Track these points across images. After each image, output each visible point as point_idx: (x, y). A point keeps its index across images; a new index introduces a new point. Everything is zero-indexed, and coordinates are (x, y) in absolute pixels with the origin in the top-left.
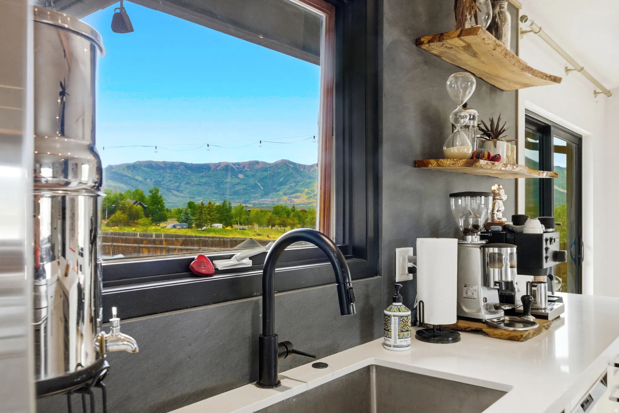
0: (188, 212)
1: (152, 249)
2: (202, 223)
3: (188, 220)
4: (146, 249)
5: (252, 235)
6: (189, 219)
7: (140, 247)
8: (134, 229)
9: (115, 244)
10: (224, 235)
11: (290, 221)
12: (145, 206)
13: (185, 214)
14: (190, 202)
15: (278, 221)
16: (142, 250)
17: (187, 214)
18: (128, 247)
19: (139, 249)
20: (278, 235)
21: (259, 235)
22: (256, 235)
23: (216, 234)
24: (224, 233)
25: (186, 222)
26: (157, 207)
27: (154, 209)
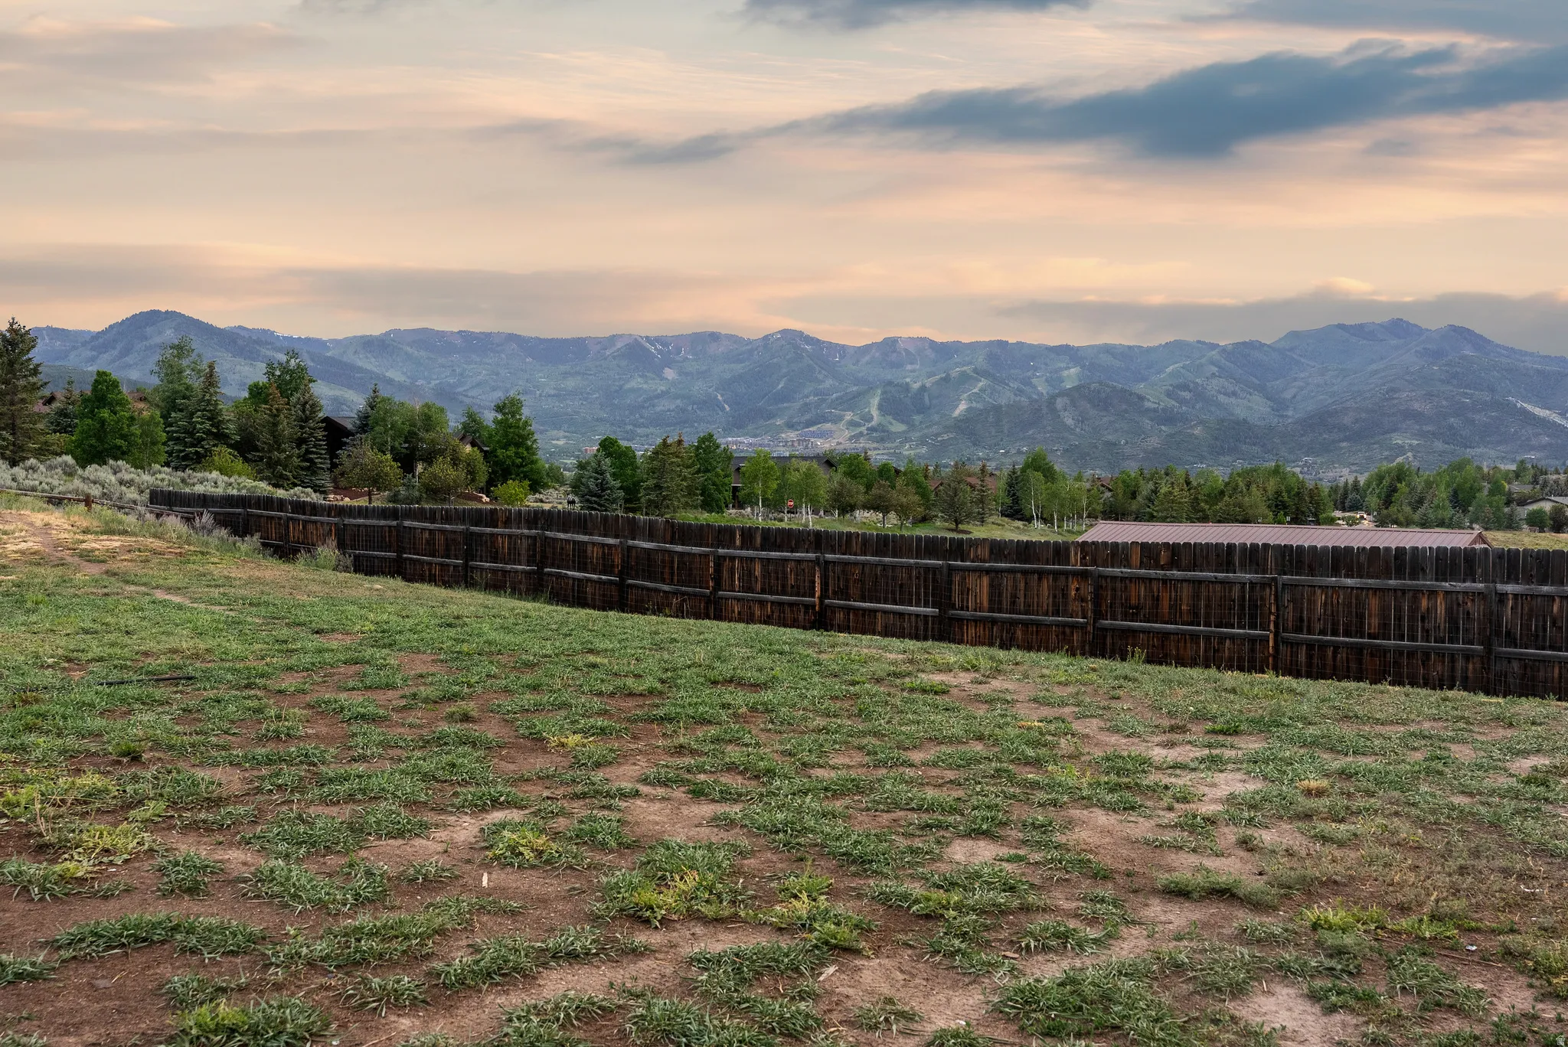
1: (1011, 576)
2: (665, 498)
3: (603, 490)
4: (980, 577)
6: (607, 489)
7: (951, 569)
12: (485, 449)
13: (597, 473)
14: (606, 440)
15: (862, 498)
16: (964, 578)
17: (602, 473)
18: (894, 567)
19: (950, 575)
25: (599, 496)
26: (516, 454)
27: (509, 457)
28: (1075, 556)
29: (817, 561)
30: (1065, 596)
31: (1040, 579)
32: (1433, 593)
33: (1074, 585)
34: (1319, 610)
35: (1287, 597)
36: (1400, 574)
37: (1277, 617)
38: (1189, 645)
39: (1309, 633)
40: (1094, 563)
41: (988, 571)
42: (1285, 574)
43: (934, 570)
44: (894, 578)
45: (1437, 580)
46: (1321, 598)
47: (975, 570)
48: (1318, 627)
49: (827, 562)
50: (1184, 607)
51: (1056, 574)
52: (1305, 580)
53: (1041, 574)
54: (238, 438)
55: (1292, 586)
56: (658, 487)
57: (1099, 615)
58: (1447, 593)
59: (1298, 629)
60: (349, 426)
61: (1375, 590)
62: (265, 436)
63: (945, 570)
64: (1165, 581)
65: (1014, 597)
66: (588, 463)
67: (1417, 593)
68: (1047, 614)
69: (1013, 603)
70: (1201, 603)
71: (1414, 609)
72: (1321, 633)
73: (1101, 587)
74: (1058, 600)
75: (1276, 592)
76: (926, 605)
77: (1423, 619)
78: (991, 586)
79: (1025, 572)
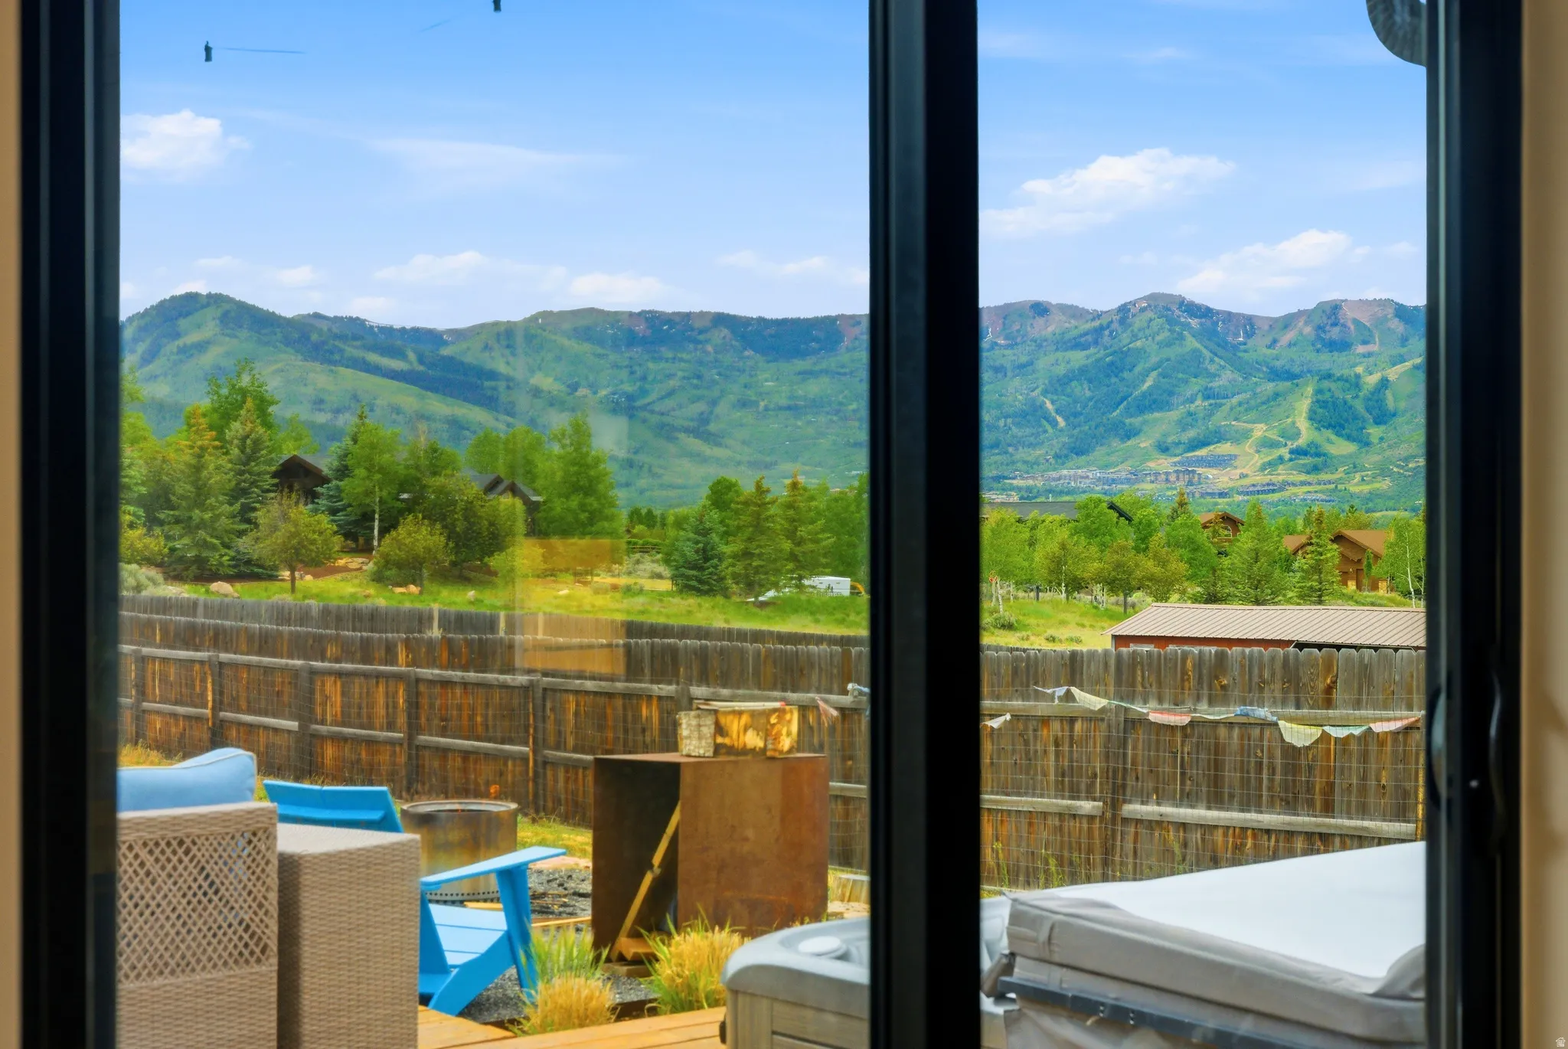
0: (708, 525)
1: (357, 681)
2: (760, 571)
3: (707, 559)
4: (335, 682)
6: (712, 558)
7: (313, 673)
8: (471, 594)
9: (224, 656)
11: (1146, 564)
12: (534, 499)
13: (697, 533)
14: (719, 482)
16: (323, 684)
17: (704, 533)
18: (272, 669)
28: (402, 656)
29: (211, 662)
30: (395, 705)
31: (377, 683)
32: (649, 698)
33: (401, 691)
34: (572, 721)
35: (549, 705)
37: (536, 729)
39: (565, 750)
40: (414, 663)
41: (339, 674)
43: (295, 673)
44: (273, 685)
45: (652, 682)
47: (329, 673)
48: (571, 741)
49: (221, 664)
50: (479, 719)
51: (388, 677)
52: (561, 684)
53: (378, 676)
54: (143, 490)
55: (552, 691)
57: (414, 728)
58: (660, 698)
59: (557, 748)
60: (326, 471)
62: (183, 488)
63: (305, 675)
64: (465, 685)
65: (360, 706)
67: (639, 697)
68: (381, 730)
69: (359, 715)
70: (490, 713)
71: (637, 717)
72: (575, 750)
73: (418, 694)
74: (390, 710)
75: (534, 699)
76: (291, 718)
77: (644, 730)
78: (343, 694)
79: (366, 675)
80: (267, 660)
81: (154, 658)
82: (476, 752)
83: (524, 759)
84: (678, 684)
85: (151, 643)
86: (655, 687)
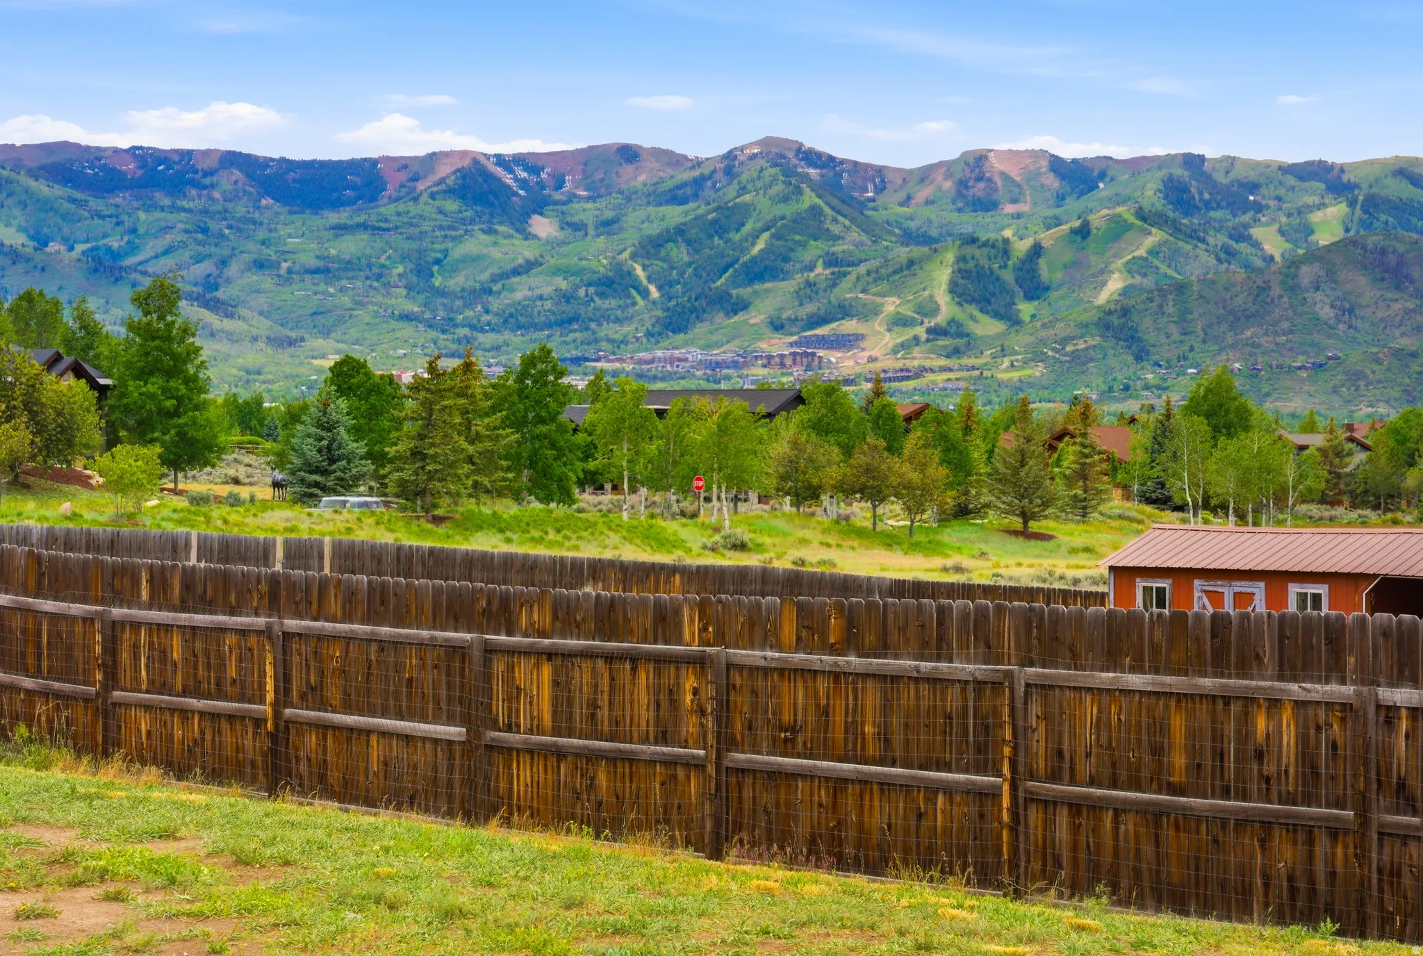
0: (334, 416)
1: (587, 665)
4: (538, 666)
5: (705, 547)
7: (490, 651)
9: (292, 624)
10: (551, 544)
11: (901, 469)
12: (102, 381)
14: (343, 364)
15: (834, 473)
16: (510, 668)
18: (396, 645)
20: (838, 546)
21: (741, 547)
22: (725, 547)
23: (509, 541)
24: (552, 535)
25: (325, 473)
26: (165, 390)
27: (151, 396)
28: (690, 626)
29: (267, 633)
30: (674, 704)
31: (634, 671)
32: (1274, 704)
33: (690, 683)
34: (1089, 736)
35: (1035, 709)
36: (1219, 665)
37: (1015, 749)
38: (876, 803)
39: (1073, 782)
40: (721, 639)
41: (550, 655)
42: (1031, 664)
43: (457, 651)
44: (398, 668)
45: (1281, 678)
46: (1090, 711)
47: (526, 652)
48: (1085, 768)
49: (287, 636)
50: (869, 729)
51: (660, 660)
52: (1066, 678)
53: (635, 659)
55: (1045, 688)
56: (416, 454)
57: (726, 742)
58: (1299, 704)
59: (1054, 777)
61: (1180, 697)
63: (476, 654)
64: (837, 676)
65: (594, 705)
66: (304, 408)
67: (1249, 701)
68: (645, 741)
69: (592, 717)
70: (896, 722)
71: (1245, 735)
72: (1092, 782)
73: (730, 687)
74: (664, 712)
75: (1012, 699)
76: (450, 721)
77: (1259, 756)
78: (556, 684)
79: (610, 658)
80: (385, 630)
81: (136, 626)
82: (864, 782)
83: (987, 796)
84: (1343, 681)
85: (131, 600)
86: (1294, 687)
